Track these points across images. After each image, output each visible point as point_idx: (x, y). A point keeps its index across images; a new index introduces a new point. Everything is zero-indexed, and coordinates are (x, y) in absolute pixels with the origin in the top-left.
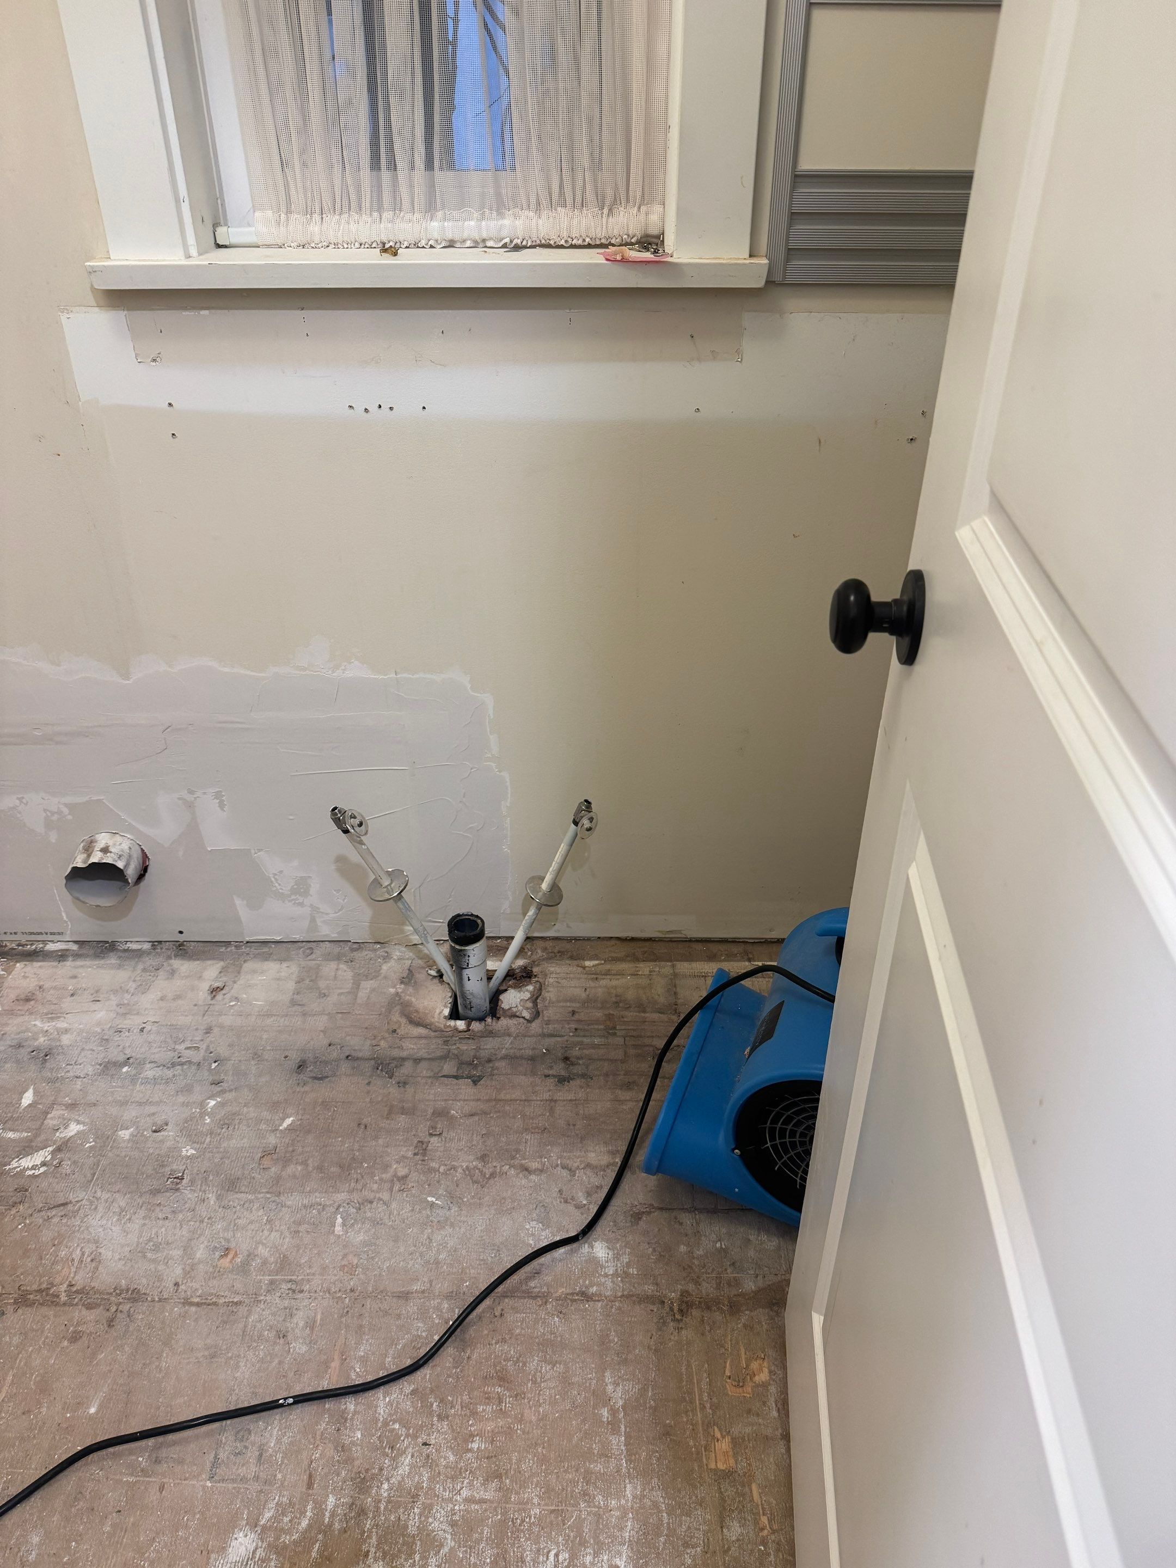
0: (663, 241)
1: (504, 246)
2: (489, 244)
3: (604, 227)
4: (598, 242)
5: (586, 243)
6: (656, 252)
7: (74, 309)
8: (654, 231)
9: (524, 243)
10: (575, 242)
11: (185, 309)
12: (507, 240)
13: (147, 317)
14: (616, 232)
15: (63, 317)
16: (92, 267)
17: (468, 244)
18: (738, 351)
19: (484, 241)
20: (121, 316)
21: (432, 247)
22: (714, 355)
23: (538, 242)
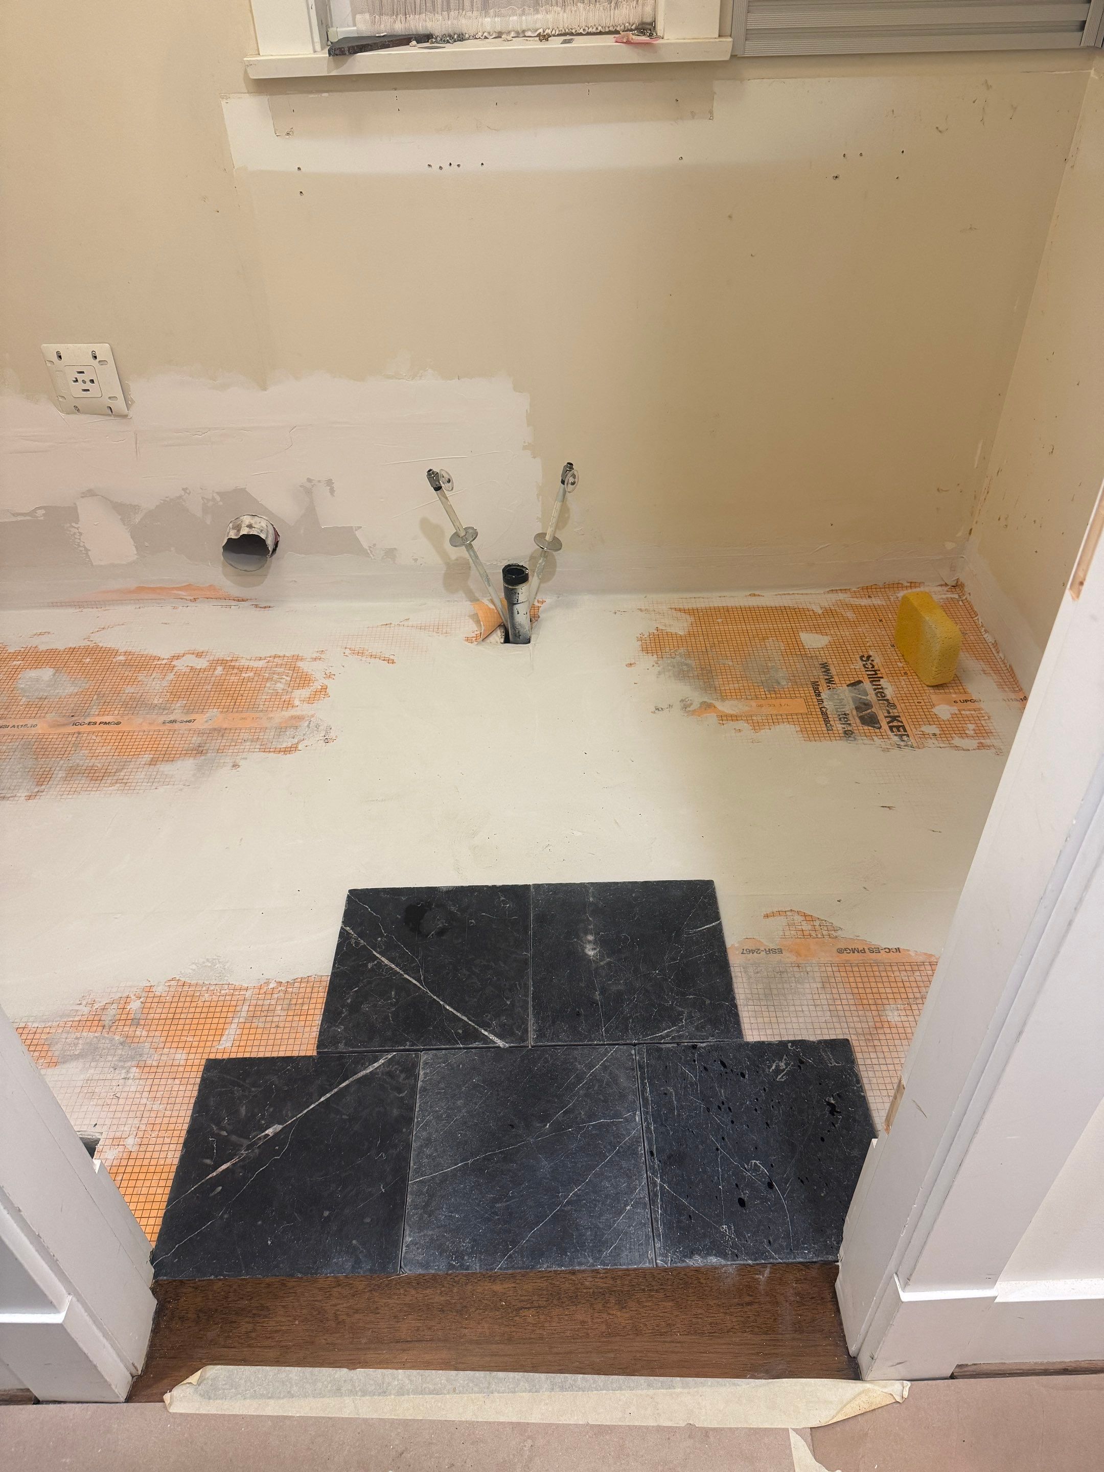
0: (655, 27)
1: (539, 35)
2: (529, 34)
3: (612, 17)
4: (607, 30)
5: (598, 31)
6: (651, 35)
7: (231, 95)
8: (648, 20)
9: (553, 32)
10: (590, 30)
11: (311, 92)
12: (541, 30)
13: (282, 100)
14: (620, 22)
15: (223, 102)
16: (249, 61)
17: (513, 34)
18: (711, 112)
19: (524, 31)
20: (265, 99)
21: (486, 38)
22: (693, 115)
23: (563, 31)
